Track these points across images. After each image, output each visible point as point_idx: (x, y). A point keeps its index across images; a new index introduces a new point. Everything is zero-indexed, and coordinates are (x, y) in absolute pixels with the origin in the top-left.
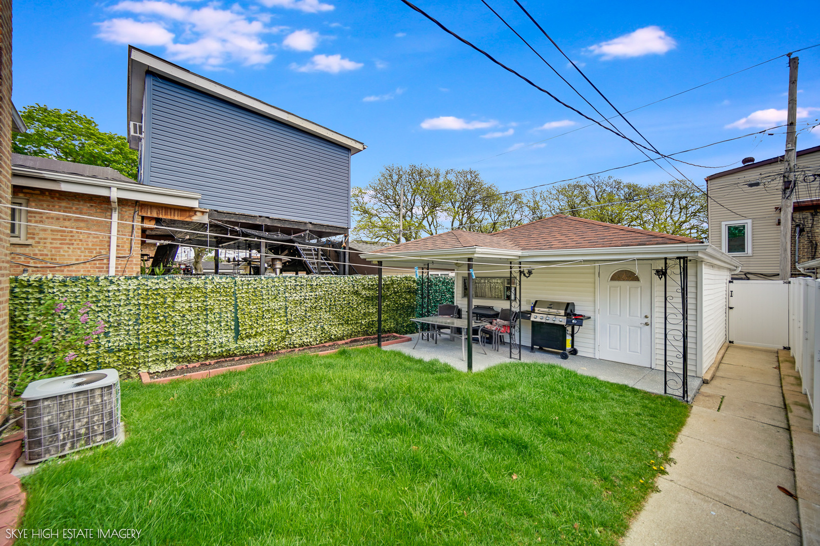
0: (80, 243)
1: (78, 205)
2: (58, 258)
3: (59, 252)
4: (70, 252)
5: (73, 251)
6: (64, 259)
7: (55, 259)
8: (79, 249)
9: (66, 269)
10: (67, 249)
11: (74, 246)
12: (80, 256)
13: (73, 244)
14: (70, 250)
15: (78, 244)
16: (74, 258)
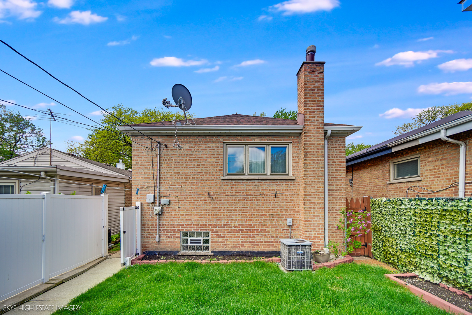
0: (444, 175)
1: (442, 148)
2: (433, 187)
3: (433, 183)
4: (439, 183)
5: (440, 182)
6: (436, 188)
7: (432, 188)
8: (443, 179)
9: (437, 194)
10: (437, 181)
11: (440, 178)
12: (444, 185)
13: (439, 177)
14: (438, 181)
15: (442, 176)
16: (440, 186)
